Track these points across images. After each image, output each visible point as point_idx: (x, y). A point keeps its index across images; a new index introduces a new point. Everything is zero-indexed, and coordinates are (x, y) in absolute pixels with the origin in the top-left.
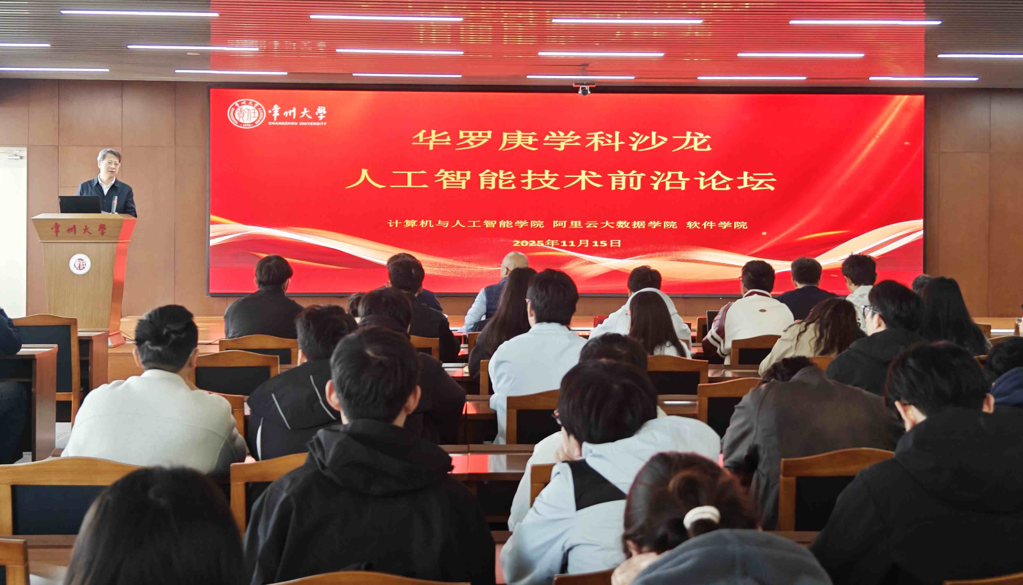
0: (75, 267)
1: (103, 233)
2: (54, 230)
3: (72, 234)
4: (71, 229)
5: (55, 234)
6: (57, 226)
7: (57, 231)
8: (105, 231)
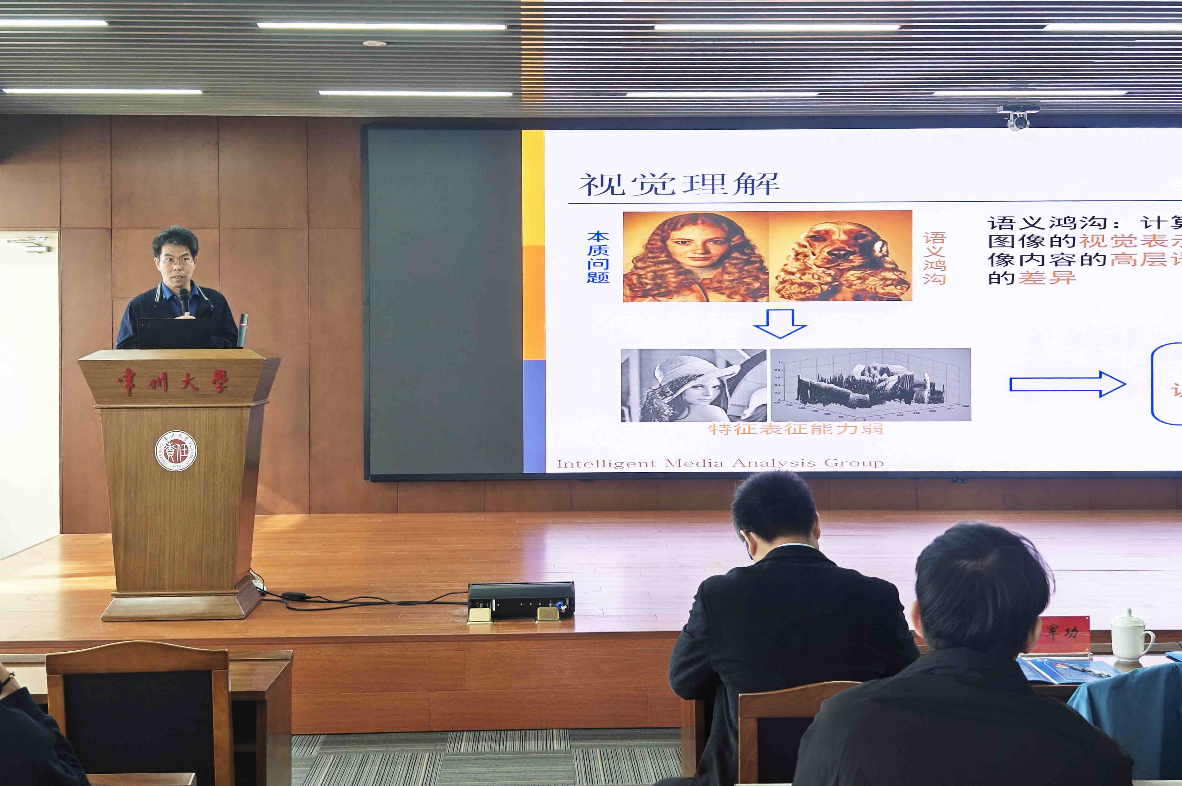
0: (167, 457)
1: (221, 390)
2: (124, 384)
3: (160, 390)
4: (160, 381)
5: (126, 391)
6: (130, 375)
7: (130, 387)
8: (225, 384)
